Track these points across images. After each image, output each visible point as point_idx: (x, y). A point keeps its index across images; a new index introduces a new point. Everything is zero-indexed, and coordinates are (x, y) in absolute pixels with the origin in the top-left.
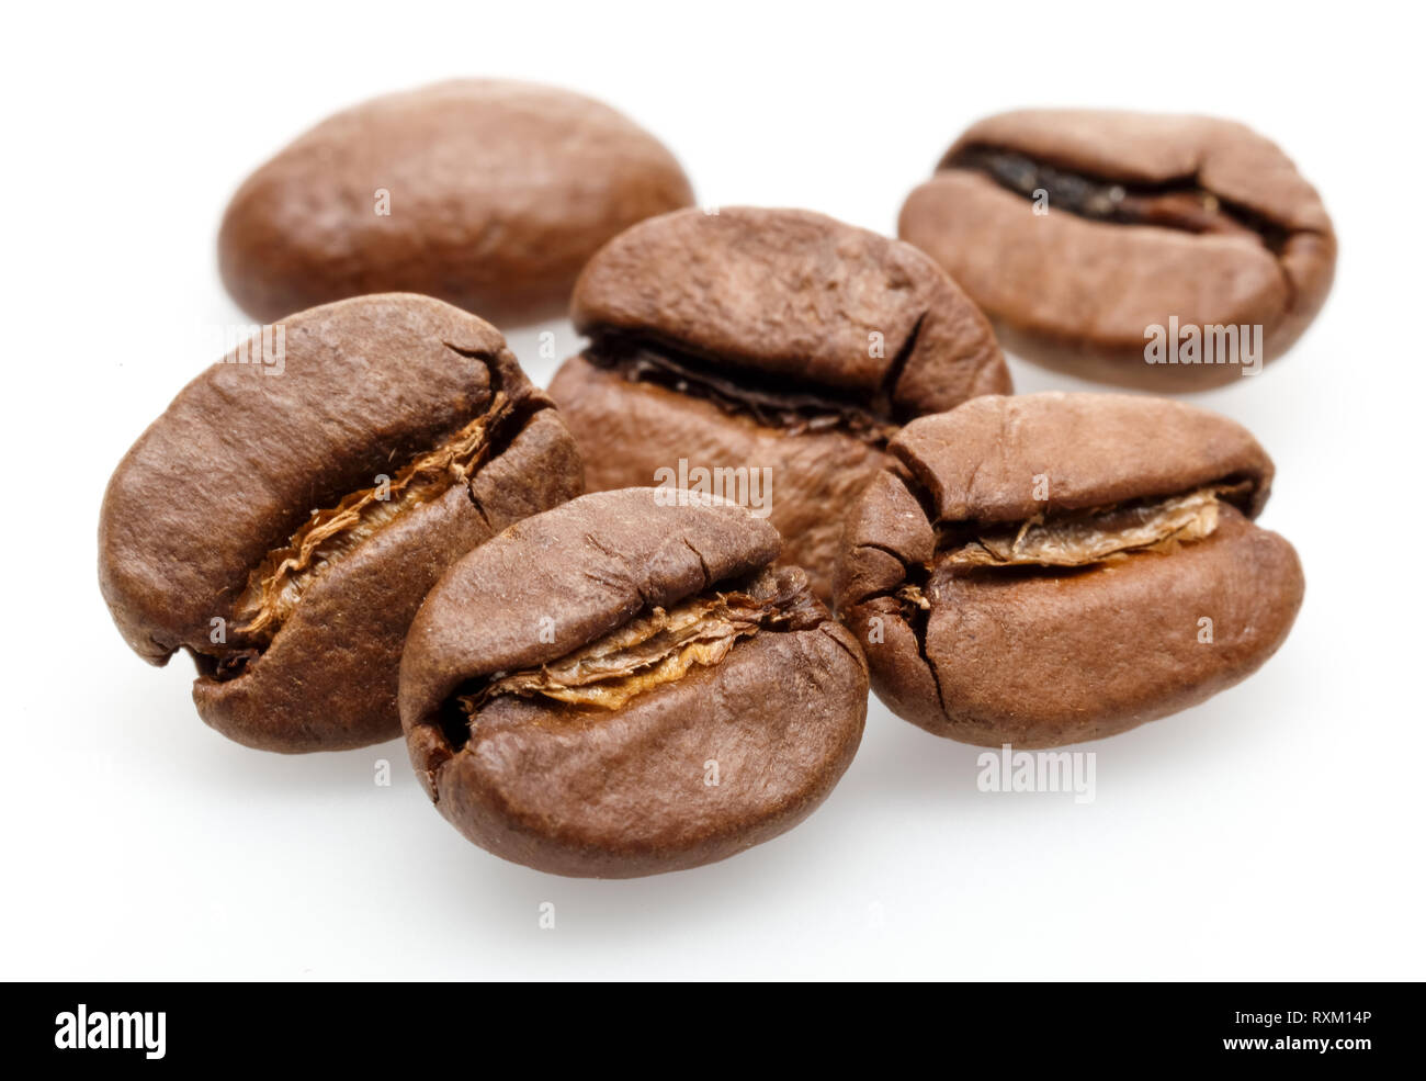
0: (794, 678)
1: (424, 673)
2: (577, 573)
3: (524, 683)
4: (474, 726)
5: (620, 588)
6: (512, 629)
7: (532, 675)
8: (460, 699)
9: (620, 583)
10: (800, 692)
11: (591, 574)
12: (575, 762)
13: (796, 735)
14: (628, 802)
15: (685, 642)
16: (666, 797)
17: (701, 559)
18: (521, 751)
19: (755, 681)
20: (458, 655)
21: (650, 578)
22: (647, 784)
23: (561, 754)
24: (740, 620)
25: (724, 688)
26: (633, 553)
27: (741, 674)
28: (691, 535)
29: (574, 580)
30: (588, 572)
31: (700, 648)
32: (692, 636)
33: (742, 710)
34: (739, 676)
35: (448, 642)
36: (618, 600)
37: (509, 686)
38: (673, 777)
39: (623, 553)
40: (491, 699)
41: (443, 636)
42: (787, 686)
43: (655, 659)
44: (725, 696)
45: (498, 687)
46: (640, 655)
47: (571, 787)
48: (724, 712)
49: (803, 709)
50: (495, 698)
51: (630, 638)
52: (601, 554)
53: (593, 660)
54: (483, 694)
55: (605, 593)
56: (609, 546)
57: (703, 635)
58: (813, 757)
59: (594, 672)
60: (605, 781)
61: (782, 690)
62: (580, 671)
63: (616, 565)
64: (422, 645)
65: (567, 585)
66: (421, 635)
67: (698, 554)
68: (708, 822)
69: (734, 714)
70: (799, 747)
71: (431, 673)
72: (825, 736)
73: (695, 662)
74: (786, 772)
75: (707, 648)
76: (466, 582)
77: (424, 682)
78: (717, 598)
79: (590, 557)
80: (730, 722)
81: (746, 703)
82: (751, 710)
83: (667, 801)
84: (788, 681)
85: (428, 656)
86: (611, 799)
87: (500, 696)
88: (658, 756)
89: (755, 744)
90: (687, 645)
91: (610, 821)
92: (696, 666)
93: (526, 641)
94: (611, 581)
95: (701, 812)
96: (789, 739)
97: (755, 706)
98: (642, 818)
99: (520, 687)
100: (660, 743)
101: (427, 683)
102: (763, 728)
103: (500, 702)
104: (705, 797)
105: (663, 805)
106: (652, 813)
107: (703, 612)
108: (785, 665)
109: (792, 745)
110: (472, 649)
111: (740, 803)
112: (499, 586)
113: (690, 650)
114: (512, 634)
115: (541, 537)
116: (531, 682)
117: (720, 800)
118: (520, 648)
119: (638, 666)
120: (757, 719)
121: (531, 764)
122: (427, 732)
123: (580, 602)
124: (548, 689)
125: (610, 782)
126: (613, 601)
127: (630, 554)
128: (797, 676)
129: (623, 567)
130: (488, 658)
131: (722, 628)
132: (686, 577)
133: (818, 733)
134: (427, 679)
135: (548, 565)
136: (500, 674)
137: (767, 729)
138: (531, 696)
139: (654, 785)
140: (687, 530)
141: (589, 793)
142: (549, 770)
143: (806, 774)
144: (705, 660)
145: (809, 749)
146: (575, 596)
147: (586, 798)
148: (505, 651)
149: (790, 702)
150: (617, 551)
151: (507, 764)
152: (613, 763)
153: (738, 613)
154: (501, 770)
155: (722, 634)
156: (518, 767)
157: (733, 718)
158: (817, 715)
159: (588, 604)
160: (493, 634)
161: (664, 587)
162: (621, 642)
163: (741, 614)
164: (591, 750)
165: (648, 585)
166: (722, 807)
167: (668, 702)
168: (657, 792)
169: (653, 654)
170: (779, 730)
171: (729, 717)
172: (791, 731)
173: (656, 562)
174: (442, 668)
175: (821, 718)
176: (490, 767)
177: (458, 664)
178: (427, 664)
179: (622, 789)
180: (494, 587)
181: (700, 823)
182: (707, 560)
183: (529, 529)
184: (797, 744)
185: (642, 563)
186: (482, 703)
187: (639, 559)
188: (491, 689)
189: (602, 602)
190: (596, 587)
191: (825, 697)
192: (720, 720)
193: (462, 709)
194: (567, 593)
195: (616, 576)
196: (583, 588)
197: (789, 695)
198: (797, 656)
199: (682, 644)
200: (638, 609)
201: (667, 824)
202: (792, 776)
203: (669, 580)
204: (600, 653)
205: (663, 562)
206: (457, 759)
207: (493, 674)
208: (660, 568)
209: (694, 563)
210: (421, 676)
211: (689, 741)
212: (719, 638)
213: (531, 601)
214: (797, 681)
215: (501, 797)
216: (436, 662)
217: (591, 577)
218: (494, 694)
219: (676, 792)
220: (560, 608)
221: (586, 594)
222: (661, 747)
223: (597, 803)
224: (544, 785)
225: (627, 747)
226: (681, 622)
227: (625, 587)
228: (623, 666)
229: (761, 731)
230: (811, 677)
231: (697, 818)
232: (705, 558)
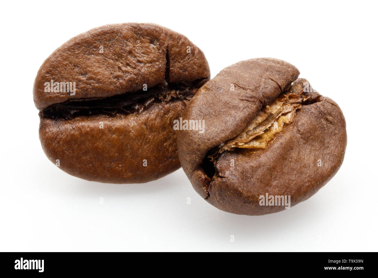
0: (322, 121)
1: (195, 150)
2: (237, 99)
3: (231, 146)
4: (218, 166)
5: (254, 102)
6: (222, 126)
7: (232, 142)
8: (209, 157)
9: (253, 99)
10: (325, 126)
11: (242, 98)
12: (260, 172)
13: (328, 143)
14: (281, 183)
15: (278, 116)
16: (293, 178)
17: (277, 83)
18: (241, 172)
19: (309, 126)
20: (206, 141)
21: (263, 95)
22: (285, 174)
23: (254, 169)
24: (294, 103)
25: (299, 131)
26: (253, 87)
27: (304, 124)
28: (270, 75)
29: (236, 102)
30: (240, 98)
31: (284, 117)
32: (279, 113)
33: (308, 138)
34: (303, 125)
35: (201, 136)
36: (255, 106)
37: (226, 148)
38: (293, 169)
39: (250, 88)
40: (220, 155)
41: (198, 135)
42: (320, 125)
43: (270, 125)
44: (301, 134)
45: (222, 149)
46: (264, 125)
47: (261, 182)
48: (302, 140)
49: (328, 132)
50: (221, 154)
51: (260, 119)
52: (242, 90)
53: (250, 131)
54: (217, 153)
55: (250, 104)
56: (244, 86)
57: (283, 112)
58: (337, 150)
59: (251, 135)
60: (271, 177)
61: (319, 127)
62: (246, 136)
63: (249, 93)
64: (191, 140)
65: (235, 105)
66: (190, 136)
67: (276, 82)
68: (309, 183)
69: (306, 140)
70: (331, 147)
71: (198, 150)
72: (338, 141)
73: (285, 123)
74: (329, 158)
75: (286, 117)
76: (199, 112)
77: (196, 154)
78: (285, 97)
79: (239, 92)
80: (305, 144)
81: (309, 135)
82: (311, 137)
83: (294, 179)
84: (320, 123)
85: (195, 143)
86: (274, 183)
87: (223, 153)
88: (286, 162)
89: (316, 150)
90: (279, 117)
91: (278, 192)
92: (286, 125)
93: (229, 130)
94: (250, 99)
95: (306, 180)
96: (326, 145)
97: (312, 135)
98: (287, 188)
99: (229, 147)
100: (285, 157)
101: (197, 154)
102: (317, 143)
103: (223, 155)
104: (306, 174)
105: (293, 181)
106: (290, 185)
107: (281, 103)
108: (317, 117)
109: (328, 147)
110: (211, 137)
111: (318, 173)
112: (211, 111)
113: (280, 119)
114: (223, 128)
115: (218, 88)
116: (232, 145)
117: (311, 174)
118: (228, 133)
119: (265, 129)
120: (313, 140)
121: (246, 177)
122: (200, 172)
123: (242, 110)
124: (238, 146)
125: (273, 177)
126: (253, 107)
127: (252, 87)
128: (323, 120)
129: (252, 93)
130: (218, 139)
131: (289, 108)
132: (274, 91)
133: (336, 140)
134: (197, 152)
135: (225, 98)
136: (222, 145)
137: (318, 143)
138: (233, 150)
139: (288, 174)
140: (268, 73)
141: (268, 182)
142: (252, 177)
143: (337, 157)
144: (287, 122)
145: (334, 147)
146: (240, 108)
147: (267, 185)
148: (223, 135)
149: (323, 131)
150: (247, 87)
151: (238, 179)
152: (272, 169)
153: (292, 101)
154: (237, 182)
155: (290, 110)
156: (242, 179)
157: (306, 141)
158: (333, 133)
159: (245, 110)
160: (217, 130)
161: (268, 98)
162: (257, 122)
163: (294, 101)
164: (263, 166)
165: (263, 98)
166: (312, 176)
167: (282, 140)
168: (289, 176)
169: (268, 124)
170: (322, 143)
171: (304, 142)
172: (326, 142)
173: (263, 88)
174: (202, 147)
175: (335, 134)
176: (232, 181)
177: (207, 144)
178: (195, 147)
179: (278, 178)
180: (209, 112)
181: (307, 184)
182: (280, 84)
183: (212, 86)
184: (330, 146)
185: (258, 90)
186: (217, 157)
187: (256, 88)
188: (220, 151)
189: (250, 109)
190: (246, 104)
191: (334, 126)
192: (302, 143)
193: (211, 161)
194: (235, 107)
195: (251, 97)
196: (241, 105)
197: (322, 128)
198: (320, 112)
199: (277, 117)
200: (261, 108)
201: (296, 188)
202: (332, 159)
203: (269, 94)
204: (251, 128)
205: (265, 88)
206: (217, 181)
207: (219, 145)
208: (264, 90)
209: (276, 86)
210: (194, 152)
211: (294, 154)
212: (290, 112)
213: (224, 114)
214: (323, 122)
215: (240, 192)
216: (199, 145)
217: (242, 100)
218: (221, 152)
219: (295, 175)
220: (236, 114)
221: (244, 107)
222: (286, 159)
223: (271, 185)
224: (252, 183)
225: (275, 162)
226: (275, 109)
227: (255, 101)
228: (260, 131)
229: (317, 144)
230: (327, 120)
231: (305, 183)
232: (278, 83)
